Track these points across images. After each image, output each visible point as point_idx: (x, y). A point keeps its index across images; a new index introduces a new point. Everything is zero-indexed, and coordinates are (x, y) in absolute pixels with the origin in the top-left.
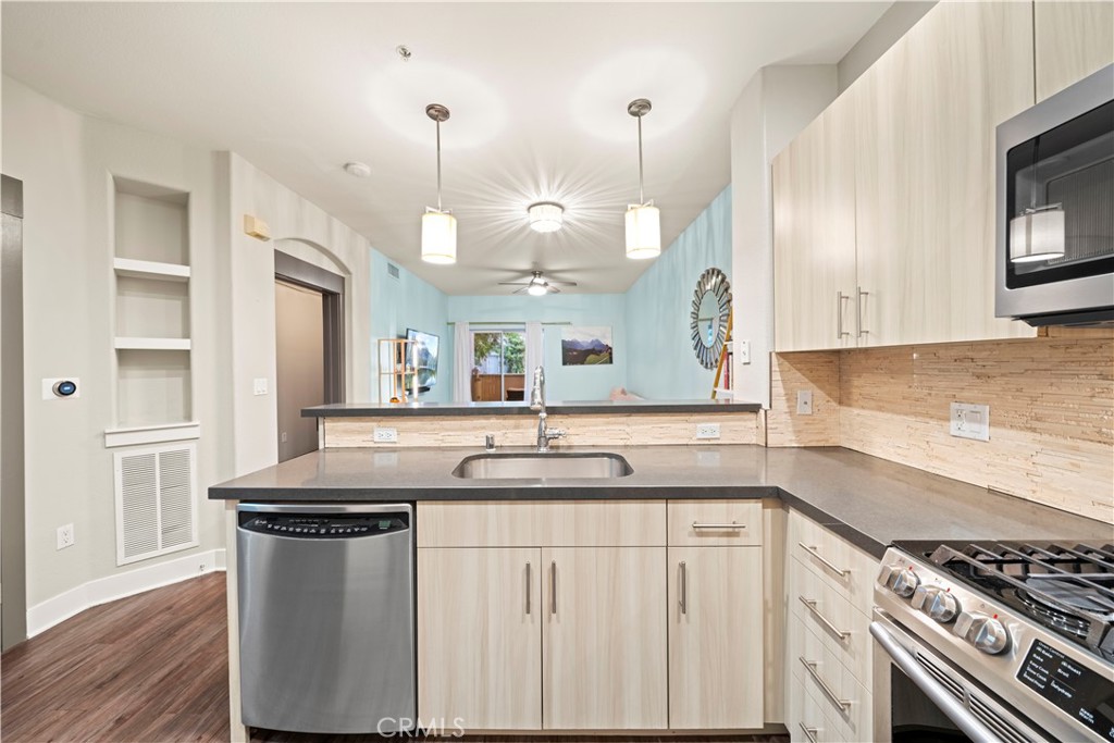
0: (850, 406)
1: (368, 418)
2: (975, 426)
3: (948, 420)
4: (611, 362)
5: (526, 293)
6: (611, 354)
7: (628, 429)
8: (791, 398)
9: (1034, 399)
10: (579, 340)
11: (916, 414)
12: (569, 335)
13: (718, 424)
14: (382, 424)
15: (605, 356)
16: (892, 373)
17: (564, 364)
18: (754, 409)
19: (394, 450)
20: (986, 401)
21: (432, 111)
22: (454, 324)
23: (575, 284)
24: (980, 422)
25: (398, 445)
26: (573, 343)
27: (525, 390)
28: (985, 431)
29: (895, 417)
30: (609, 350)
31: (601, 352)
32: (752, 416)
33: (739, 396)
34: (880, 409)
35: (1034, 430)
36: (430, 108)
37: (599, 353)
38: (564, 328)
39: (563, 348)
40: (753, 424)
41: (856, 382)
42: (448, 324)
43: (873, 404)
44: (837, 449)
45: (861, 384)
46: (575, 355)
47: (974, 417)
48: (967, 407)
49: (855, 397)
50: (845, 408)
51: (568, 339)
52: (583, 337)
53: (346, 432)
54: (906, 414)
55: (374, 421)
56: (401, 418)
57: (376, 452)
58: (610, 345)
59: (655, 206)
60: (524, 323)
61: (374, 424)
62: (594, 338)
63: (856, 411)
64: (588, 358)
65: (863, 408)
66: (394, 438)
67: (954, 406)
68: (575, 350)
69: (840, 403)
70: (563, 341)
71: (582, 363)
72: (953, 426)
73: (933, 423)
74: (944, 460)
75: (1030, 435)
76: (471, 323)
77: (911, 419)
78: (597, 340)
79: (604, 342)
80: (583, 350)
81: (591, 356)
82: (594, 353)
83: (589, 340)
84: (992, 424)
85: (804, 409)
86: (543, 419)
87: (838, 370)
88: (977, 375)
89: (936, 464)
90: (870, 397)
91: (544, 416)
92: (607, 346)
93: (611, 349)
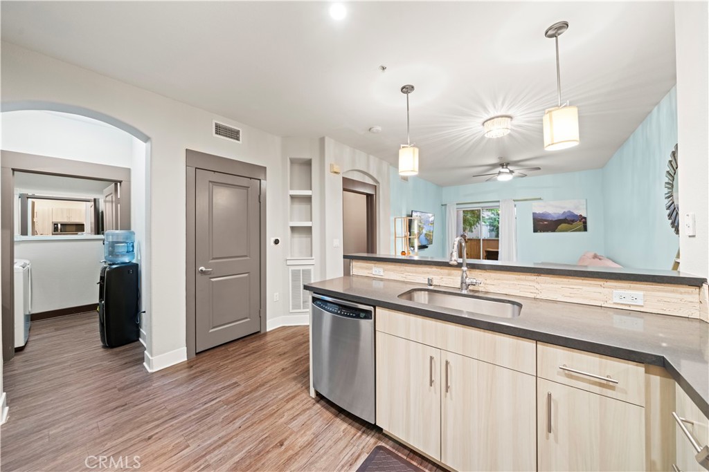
1: (370, 261)
4: (585, 229)
5: (496, 180)
7: (537, 286)
10: (550, 212)
12: (539, 208)
14: (376, 265)
17: (535, 231)
18: (696, 283)
19: (382, 280)
21: (404, 90)
22: (446, 205)
23: (539, 169)
25: (383, 277)
26: (544, 214)
27: (499, 250)
31: (573, 221)
32: (693, 289)
36: (402, 89)
37: (575, 223)
38: (535, 203)
39: (534, 219)
40: (694, 298)
42: (442, 205)
46: (543, 224)
51: (539, 211)
52: (554, 209)
53: (360, 267)
55: (372, 263)
56: (385, 263)
57: (373, 279)
58: (584, 215)
59: (571, 105)
60: (499, 201)
61: (373, 265)
62: (566, 210)
64: (560, 227)
66: (382, 274)
68: (546, 221)
70: (534, 214)
71: (554, 230)
76: (457, 204)
78: (569, 211)
79: (577, 212)
80: (554, 220)
81: (563, 226)
82: (565, 223)
83: (561, 211)
86: (463, 272)
91: (465, 268)
92: (581, 216)
93: (585, 218)
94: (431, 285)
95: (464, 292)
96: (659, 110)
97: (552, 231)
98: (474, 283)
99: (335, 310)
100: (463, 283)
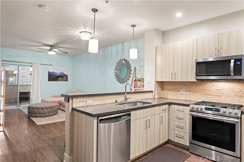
0: (164, 90)
1: (85, 97)
2: (183, 92)
3: (180, 91)
4: (67, 80)
6: (67, 78)
8: (157, 89)
9: (190, 88)
10: (55, 72)
11: (175, 91)
14: (89, 99)
15: (65, 78)
16: (171, 85)
17: (49, 80)
18: (152, 92)
19: (91, 106)
20: (185, 89)
24: (184, 91)
25: (92, 104)
26: (53, 73)
28: (184, 92)
29: (172, 92)
30: (66, 76)
32: (152, 93)
33: (145, 90)
34: (170, 91)
35: (190, 92)
37: (63, 77)
38: (50, 67)
39: (49, 75)
41: (165, 86)
43: (168, 90)
44: (161, 98)
45: (166, 87)
47: (183, 91)
48: (182, 89)
49: (165, 89)
50: (163, 91)
51: (51, 71)
52: (57, 71)
53: (79, 102)
54: (174, 91)
55: (87, 98)
56: (94, 97)
57: (87, 107)
58: (67, 74)
61: (87, 99)
63: (165, 91)
64: (59, 79)
65: (166, 91)
66: (92, 103)
67: (181, 89)
69: (162, 90)
70: (49, 72)
72: (181, 92)
73: (178, 92)
74: (179, 97)
75: (189, 92)
77: (174, 92)
78: (62, 72)
79: (65, 73)
81: (60, 78)
83: (60, 72)
84: (185, 91)
85: (159, 91)
86: (126, 95)
87: (162, 85)
88: (184, 85)
89: (178, 98)
90: (168, 89)
91: (126, 94)
92: (66, 74)
93: (67, 76)
94: (117, 102)
96: (111, 48)
97: (56, 81)
98: (128, 99)
99: (114, 121)
100: (126, 99)
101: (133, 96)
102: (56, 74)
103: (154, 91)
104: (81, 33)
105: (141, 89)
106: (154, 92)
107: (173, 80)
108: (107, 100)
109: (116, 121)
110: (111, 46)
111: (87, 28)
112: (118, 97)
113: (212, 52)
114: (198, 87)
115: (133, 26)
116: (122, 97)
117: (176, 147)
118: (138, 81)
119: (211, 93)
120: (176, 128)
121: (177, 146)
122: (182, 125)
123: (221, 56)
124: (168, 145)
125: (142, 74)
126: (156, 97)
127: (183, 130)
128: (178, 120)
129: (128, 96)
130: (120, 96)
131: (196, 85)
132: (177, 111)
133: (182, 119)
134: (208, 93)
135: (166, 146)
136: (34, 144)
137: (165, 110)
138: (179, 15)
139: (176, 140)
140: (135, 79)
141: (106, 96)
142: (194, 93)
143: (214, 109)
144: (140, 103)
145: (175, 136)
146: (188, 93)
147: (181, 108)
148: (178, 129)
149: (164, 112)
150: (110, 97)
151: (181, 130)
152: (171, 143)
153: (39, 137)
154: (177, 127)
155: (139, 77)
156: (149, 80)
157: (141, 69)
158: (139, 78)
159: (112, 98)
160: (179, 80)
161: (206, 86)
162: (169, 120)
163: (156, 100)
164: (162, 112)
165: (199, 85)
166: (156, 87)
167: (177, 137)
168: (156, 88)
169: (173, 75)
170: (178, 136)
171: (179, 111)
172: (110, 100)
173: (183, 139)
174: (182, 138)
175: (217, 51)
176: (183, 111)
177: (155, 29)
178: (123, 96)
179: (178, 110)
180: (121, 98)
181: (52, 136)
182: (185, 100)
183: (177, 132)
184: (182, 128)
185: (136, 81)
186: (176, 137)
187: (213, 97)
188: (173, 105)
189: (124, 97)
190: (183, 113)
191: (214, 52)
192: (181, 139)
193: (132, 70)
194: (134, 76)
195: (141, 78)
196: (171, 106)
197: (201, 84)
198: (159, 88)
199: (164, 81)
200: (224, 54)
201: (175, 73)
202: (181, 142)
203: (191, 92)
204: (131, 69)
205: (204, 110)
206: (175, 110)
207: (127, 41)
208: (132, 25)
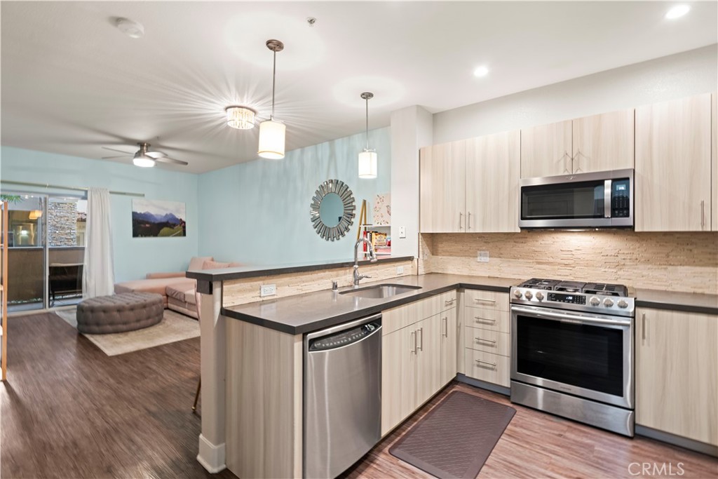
0: (437, 255)
1: (256, 278)
2: (485, 258)
3: (477, 257)
4: (184, 235)
6: (184, 227)
8: (423, 253)
9: (500, 248)
10: (152, 213)
11: (465, 256)
12: (141, 207)
13: (402, 267)
14: (266, 282)
15: (179, 229)
16: (456, 242)
17: (135, 235)
18: (410, 259)
19: (273, 301)
20: (487, 250)
24: (486, 256)
25: (275, 297)
26: (146, 215)
28: (487, 259)
29: (458, 258)
30: (183, 224)
31: (175, 225)
32: (411, 262)
34: (451, 255)
35: (500, 257)
37: (172, 226)
38: (136, 199)
39: (134, 220)
40: (410, 266)
41: (440, 245)
43: (447, 254)
44: (432, 273)
45: (442, 246)
48: (483, 252)
49: (440, 251)
50: (435, 256)
51: (140, 210)
52: (156, 209)
53: (240, 291)
54: (462, 256)
55: (261, 280)
56: (278, 276)
58: (184, 219)
61: (261, 282)
62: (168, 213)
63: (440, 257)
64: (162, 231)
65: (444, 255)
66: (274, 292)
67: (479, 252)
68: (148, 223)
69: (433, 254)
70: (134, 214)
71: (156, 235)
72: (478, 259)
73: (471, 258)
74: (475, 271)
75: (499, 259)
77: (463, 258)
78: (171, 214)
79: (179, 216)
80: (157, 222)
81: (165, 230)
82: (167, 226)
83: (164, 213)
84: (490, 257)
85: (426, 258)
86: (356, 269)
87: (432, 240)
88: (485, 242)
89: (472, 272)
90: (447, 251)
91: (357, 266)
92: (181, 220)
94: (336, 288)
95: (357, 287)
96: (302, 153)
97: (154, 236)
98: (361, 278)
99: (343, 340)
100: (357, 280)
101: (371, 270)
102: (155, 219)
103: (416, 257)
104: (228, 110)
105: (383, 253)
106: (415, 260)
107: (463, 231)
108: (310, 283)
109: (350, 339)
110: (302, 147)
111: (247, 98)
112: (337, 276)
113: (559, 161)
114: (520, 245)
115: (367, 96)
116: (345, 274)
117: (478, 392)
118: (373, 234)
119: (551, 260)
120: (477, 346)
121: (477, 389)
122: (491, 337)
123: (579, 172)
124: (457, 388)
125: (382, 216)
126: (421, 271)
127: (494, 348)
128: (481, 326)
129: (362, 271)
130: (341, 272)
131: (515, 242)
132: (478, 304)
133: (492, 324)
134: (544, 259)
135: (454, 390)
136: (103, 413)
137: (451, 304)
138: (481, 71)
139: (478, 374)
140: (365, 228)
141: (310, 273)
142: (509, 261)
143: (571, 298)
144: (390, 288)
145: (473, 365)
146: (496, 260)
147: (490, 296)
148: (481, 347)
149: (449, 307)
150: (319, 274)
151: (489, 349)
152: (462, 383)
153: (115, 392)
154: (478, 343)
155: (374, 223)
156: (403, 231)
157: (380, 203)
158: (375, 225)
159: (322, 278)
160: (479, 230)
161: (538, 244)
162: (458, 327)
163: (421, 279)
164: (445, 309)
165: (523, 240)
166: (420, 247)
167: (478, 366)
168: (421, 249)
169: (463, 217)
170: (481, 364)
171: (483, 304)
172: (319, 282)
173: (494, 372)
174: (492, 369)
175: (569, 159)
176: (493, 304)
177: (418, 106)
178: (348, 271)
179: (480, 302)
180: (344, 277)
181: (152, 385)
182: (489, 277)
183: (478, 356)
184: (492, 346)
185: (368, 234)
186: (476, 368)
187: (556, 267)
188: (467, 291)
189: (350, 274)
190: (493, 308)
191: (562, 163)
192: (490, 371)
193: (357, 208)
194: (363, 223)
195: (379, 225)
196: (462, 294)
197: (528, 239)
198: (427, 251)
199: (437, 233)
200: (586, 168)
201: (467, 214)
202: (490, 377)
203: (504, 257)
204: (354, 204)
205: (545, 300)
206: (474, 303)
207: (342, 136)
208: (363, 94)
